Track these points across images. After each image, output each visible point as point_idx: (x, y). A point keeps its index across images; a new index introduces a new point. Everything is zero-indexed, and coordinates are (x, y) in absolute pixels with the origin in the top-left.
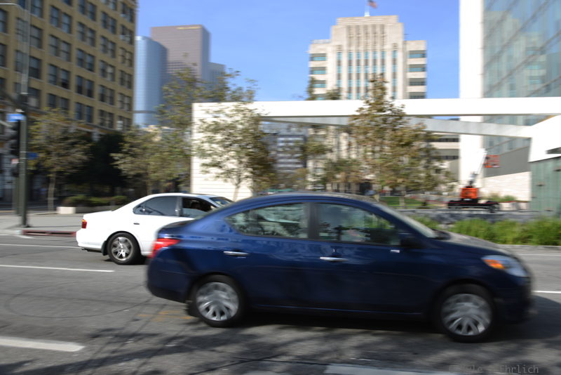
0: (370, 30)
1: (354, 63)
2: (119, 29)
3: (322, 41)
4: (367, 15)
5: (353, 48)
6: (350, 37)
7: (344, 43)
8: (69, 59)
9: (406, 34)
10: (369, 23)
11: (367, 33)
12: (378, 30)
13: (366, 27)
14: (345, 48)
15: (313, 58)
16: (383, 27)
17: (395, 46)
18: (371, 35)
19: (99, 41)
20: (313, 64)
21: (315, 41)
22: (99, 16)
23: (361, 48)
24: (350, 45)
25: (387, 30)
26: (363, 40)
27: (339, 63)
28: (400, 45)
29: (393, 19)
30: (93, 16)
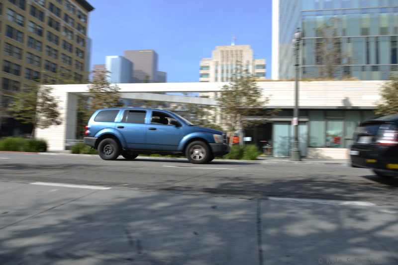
0: (234, 53)
1: (225, 71)
2: (74, 50)
3: (206, 59)
4: (233, 44)
5: (225, 63)
6: (223, 57)
7: (219, 60)
8: (39, 66)
9: (254, 56)
10: (234, 49)
11: (232, 55)
12: (239, 53)
13: (232, 51)
14: (220, 63)
15: (202, 68)
16: (241, 51)
17: (248, 62)
18: (234, 56)
19: (61, 56)
20: (202, 72)
21: (204, 59)
22: (61, 42)
23: (229, 63)
24: (223, 61)
25: (244, 53)
26: (230, 58)
27: (216, 71)
28: (251, 62)
29: (247, 47)
30: (57, 42)
